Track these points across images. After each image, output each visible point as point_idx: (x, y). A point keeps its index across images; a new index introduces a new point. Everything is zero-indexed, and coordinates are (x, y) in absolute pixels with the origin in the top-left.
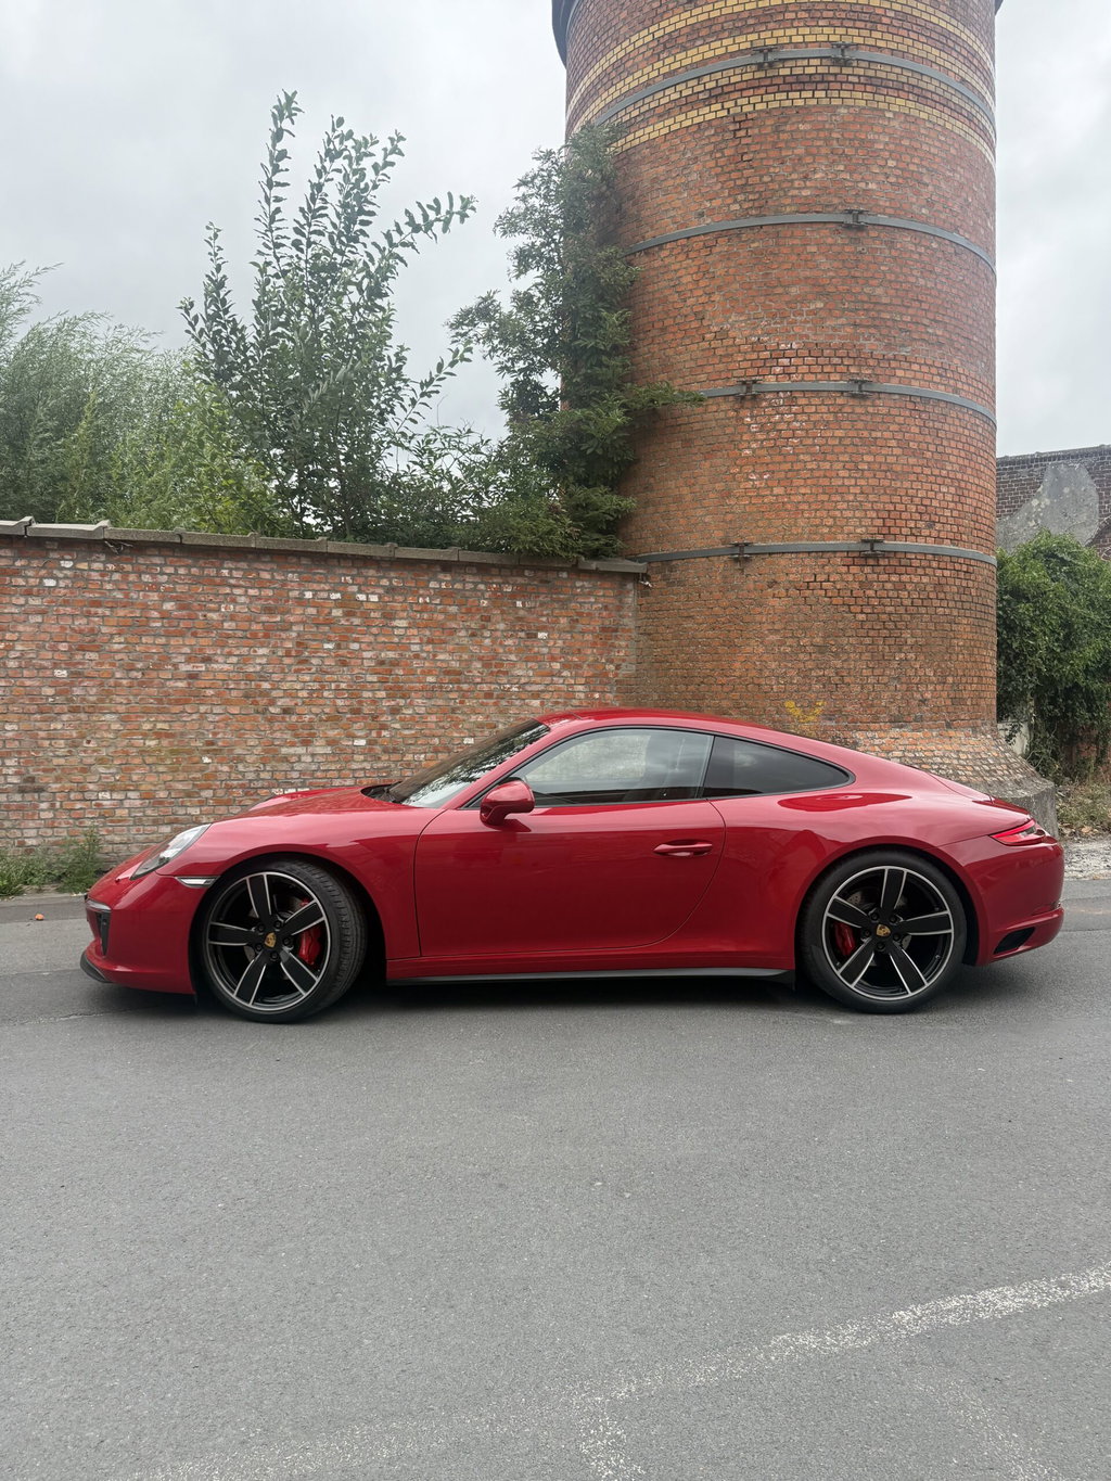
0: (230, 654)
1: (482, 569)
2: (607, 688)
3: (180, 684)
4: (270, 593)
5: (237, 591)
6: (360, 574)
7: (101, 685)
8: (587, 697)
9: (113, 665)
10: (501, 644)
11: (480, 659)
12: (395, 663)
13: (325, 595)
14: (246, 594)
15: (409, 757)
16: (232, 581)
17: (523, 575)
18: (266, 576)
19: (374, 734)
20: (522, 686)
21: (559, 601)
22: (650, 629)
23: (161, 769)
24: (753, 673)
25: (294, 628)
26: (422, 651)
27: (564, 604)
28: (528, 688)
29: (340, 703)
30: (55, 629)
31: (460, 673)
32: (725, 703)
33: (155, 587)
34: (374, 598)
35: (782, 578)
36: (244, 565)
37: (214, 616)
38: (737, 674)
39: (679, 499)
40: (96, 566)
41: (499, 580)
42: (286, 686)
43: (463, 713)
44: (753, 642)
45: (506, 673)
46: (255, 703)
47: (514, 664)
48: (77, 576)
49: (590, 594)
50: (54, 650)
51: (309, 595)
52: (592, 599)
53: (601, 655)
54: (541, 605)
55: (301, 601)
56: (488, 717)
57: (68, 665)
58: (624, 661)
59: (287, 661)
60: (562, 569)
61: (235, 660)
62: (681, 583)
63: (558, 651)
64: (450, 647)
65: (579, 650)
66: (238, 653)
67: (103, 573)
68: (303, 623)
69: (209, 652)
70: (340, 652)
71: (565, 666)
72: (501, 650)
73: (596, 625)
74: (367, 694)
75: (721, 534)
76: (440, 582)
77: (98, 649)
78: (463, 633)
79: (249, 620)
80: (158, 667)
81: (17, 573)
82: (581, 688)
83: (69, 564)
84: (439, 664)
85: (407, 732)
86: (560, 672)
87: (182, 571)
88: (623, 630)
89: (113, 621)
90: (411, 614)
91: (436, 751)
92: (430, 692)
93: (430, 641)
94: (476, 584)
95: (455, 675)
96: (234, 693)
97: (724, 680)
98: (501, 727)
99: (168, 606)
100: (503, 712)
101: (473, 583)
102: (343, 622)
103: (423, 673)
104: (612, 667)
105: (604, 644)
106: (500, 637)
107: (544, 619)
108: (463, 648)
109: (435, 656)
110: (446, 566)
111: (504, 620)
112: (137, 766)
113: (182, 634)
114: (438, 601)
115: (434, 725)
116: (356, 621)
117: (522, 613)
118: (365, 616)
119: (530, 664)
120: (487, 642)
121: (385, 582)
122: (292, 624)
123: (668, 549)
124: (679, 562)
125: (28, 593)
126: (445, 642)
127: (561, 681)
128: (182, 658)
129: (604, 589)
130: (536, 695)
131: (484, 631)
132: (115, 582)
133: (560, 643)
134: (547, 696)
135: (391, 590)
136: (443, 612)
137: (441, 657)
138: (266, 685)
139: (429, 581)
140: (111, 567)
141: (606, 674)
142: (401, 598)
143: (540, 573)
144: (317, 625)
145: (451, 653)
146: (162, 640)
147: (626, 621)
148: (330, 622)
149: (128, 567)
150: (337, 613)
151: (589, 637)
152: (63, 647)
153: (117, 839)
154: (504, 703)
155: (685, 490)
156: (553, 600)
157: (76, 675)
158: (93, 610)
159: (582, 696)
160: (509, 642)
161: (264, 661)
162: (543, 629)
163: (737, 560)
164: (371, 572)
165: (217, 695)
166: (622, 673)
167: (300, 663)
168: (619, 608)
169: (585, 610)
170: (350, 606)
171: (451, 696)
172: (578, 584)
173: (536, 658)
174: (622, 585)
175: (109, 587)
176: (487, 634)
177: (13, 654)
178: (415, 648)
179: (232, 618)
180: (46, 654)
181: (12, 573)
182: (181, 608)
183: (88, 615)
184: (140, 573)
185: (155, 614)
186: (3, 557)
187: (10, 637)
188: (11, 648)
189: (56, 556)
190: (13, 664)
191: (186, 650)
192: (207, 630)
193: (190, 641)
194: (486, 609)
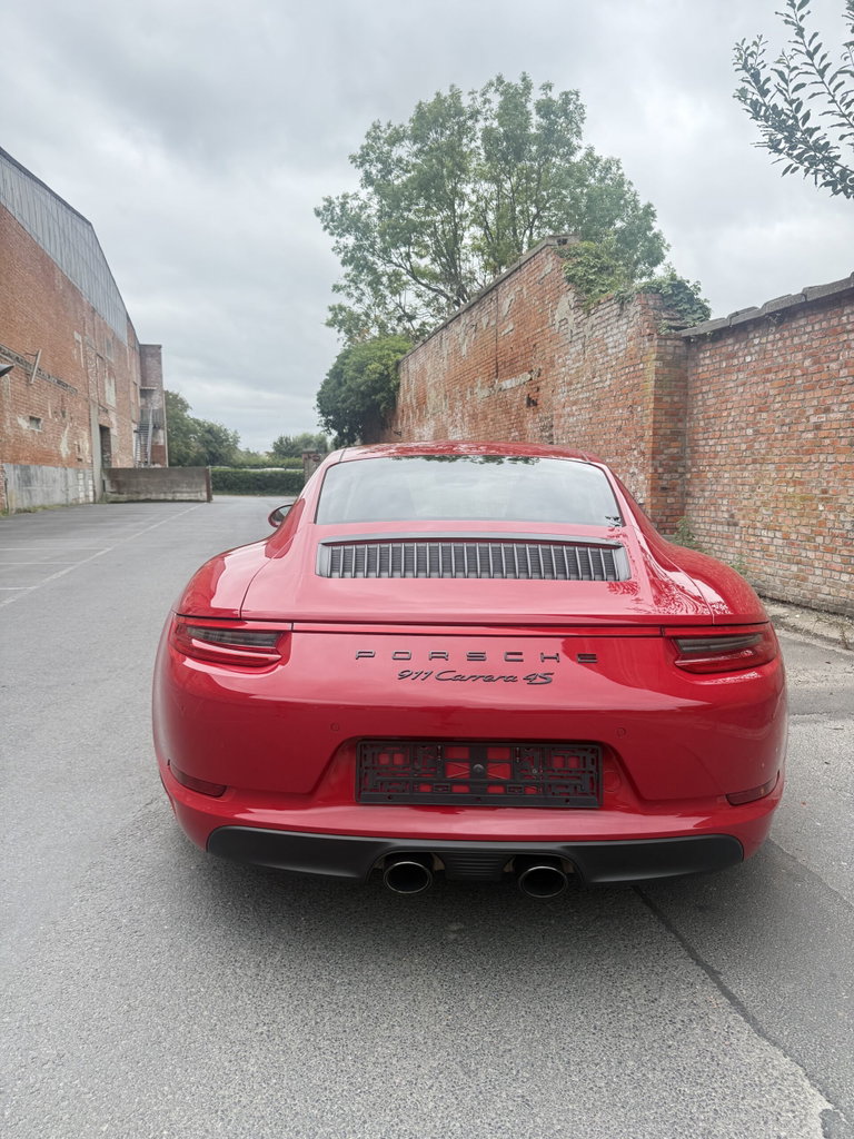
0: (843, 403)
3: (810, 435)
7: (768, 439)
9: (774, 421)
23: (794, 513)
30: (748, 396)
33: (800, 347)
37: (834, 366)
40: (771, 338)
48: (762, 350)
50: (747, 413)
57: (753, 424)
61: (845, 407)
66: (847, 400)
67: (773, 342)
69: (829, 401)
77: (767, 409)
80: (798, 421)
81: (734, 355)
83: (756, 341)
89: (776, 384)
96: (844, 441)
99: (807, 363)
112: (782, 510)
113: (813, 389)
125: (739, 371)
128: (811, 411)
132: (779, 349)
140: (778, 336)
146: (801, 397)
149: (786, 334)
152: (751, 410)
153: (769, 571)
157: (757, 432)
158: (767, 376)
165: (833, 443)
175: (775, 354)
177: (730, 419)
180: (744, 417)
181: (732, 356)
182: (815, 363)
183: (765, 381)
184: (792, 337)
185: (799, 372)
186: (730, 345)
187: (729, 406)
188: (729, 415)
189: (751, 336)
190: (730, 427)
191: (815, 403)
192: (829, 380)
193: (818, 393)
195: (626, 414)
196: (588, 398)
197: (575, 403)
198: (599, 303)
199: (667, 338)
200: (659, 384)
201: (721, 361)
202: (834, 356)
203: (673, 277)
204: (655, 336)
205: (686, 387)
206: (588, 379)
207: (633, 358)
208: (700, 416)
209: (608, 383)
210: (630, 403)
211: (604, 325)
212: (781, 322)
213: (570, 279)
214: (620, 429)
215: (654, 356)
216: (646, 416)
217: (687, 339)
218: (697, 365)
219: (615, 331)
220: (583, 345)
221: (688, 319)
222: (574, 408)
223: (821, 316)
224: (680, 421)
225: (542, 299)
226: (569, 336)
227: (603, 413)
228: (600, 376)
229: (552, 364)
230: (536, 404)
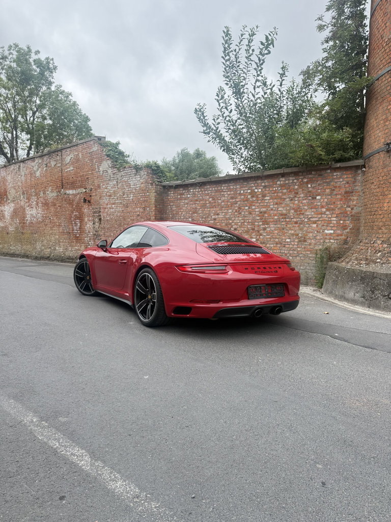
0: (223, 212)
1: (296, 174)
2: (347, 218)
3: (212, 222)
4: (233, 192)
5: (225, 193)
6: (256, 183)
8: (337, 223)
9: (199, 217)
10: (302, 203)
11: (293, 209)
12: (265, 212)
13: (246, 191)
14: (227, 194)
15: (268, 245)
16: (224, 190)
17: (311, 174)
18: (232, 187)
19: (258, 237)
20: (309, 219)
21: (326, 182)
25: (238, 203)
26: (274, 207)
27: (328, 183)
28: (311, 219)
29: (249, 226)
30: (189, 208)
31: (286, 215)
33: (208, 194)
34: (260, 190)
36: (227, 185)
37: (219, 201)
39: (373, 127)
40: (197, 190)
41: (302, 177)
42: (235, 221)
43: (287, 230)
45: (303, 214)
46: (228, 227)
47: (306, 210)
48: (194, 194)
49: (340, 178)
50: (189, 214)
51: (242, 192)
52: (341, 180)
53: (344, 204)
54: (319, 185)
55: (240, 194)
56: (295, 231)
57: (192, 217)
58: (355, 206)
59: (236, 213)
60: (328, 169)
61: (224, 214)
62: (372, 167)
63: (325, 204)
64: (283, 205)
65: (334, 203)
66: (225, 212)
67: (198, 192)
68: (240, 201)
69: (218, 212)
70: (250, 210)
71: (327, 210)
72: (301, 205)
73: (343, 191)
74: (256, 223)
75: (383, 140)
76: (281, 181)
77: (197, 213)
78: (288, 200)
79: (228, 202)
80: (208, 217)
81: (183, 194)
82: (334, 219)
83: (192, 191)
84: (279, 212)
85: (268, 237)
86: (325, 212)
87: (213, 189)
88: (356, 192)
89: (200, 205)
90: (271, 194)
91: (277, 244)
92: (276, 222)
93: (277, 204)
94: (293, 180)
95: (284, 216)
97: (380, 212)
98: (300, 235)
99: (210, 199)
100: (301, 229)
102: (251, 200)
103: (274, 215)
104: (349, 209)
105: (346, 199)
106: (302, 200)
107: (319, 191)
108: (287, 205)
109: (278, 209)
110: (283, 175)
111: (303, 193)
113: (213, 208)
114: (280, 189)
115: (276, 234)
116: (254, 199)
117: (310, 189)
118: (257, 197)
119: (312, 210)
120: (296, 202)
121: (263, 184)
122: (237, 202)
123: (370, 151)
124: (372, 157)
125: (185, 199)
126: (281, 203)
127: (326, 216)
128: (212, 214)
129: (347, 174)
130: (315, 222)
133: (326, 200)
134: (320, 222)
135: (265, 187)
136: (282, 192)
137: (280, 209)
138: (231, 221)
139: (277, 182)
140: (200, 190)
141: (346, 212)
142: (268, 189)
143: (318, 172)
144: (244, 201)
145: (283, 207)
146: (209, 210)
147: (357, 188)
148: (247, 200)
149: (203, 190)
150: (249, 197)
151: (339, 197)
152: (191, 213)
154: (302, 226)
155: (375, 122)
156: (324, 183)
158: (196, 202)
159: (335, 222)
160: (305, 201)
161: (230, 214)
162: (318, 195)
163: (388, 152)
164: (259, 181)
166: (354, 211)
167: (239, 214)
168: (354, 182)
169: (338, 185)
170: (253, 194)
171: (283, 223)
172: (335, 174)
173: (315, 207)
174: (356, 171)
175: (199, 195)
176: (296, 199)
177: (182, 215)
178: (272, 206)
179: (223, 201)
180: (188, 215)
181: (182, 194)
182: (213, 200)
183: (195, 204)
184: (205, 191)
185: (208, 202)
186: (181, 190)
187: (182, 210)
188: (181, 214)
189: (190, 188)
190: (182, 217)
191: (214, 212)
192: (218, 205)
193: (215, 209)
194: (297, 189)
195: (141, 210)
196: (121, 203)
197: (114, 204)
198: (125, 168)
199: (157, 185)
200: (156, 201)
201: (178, 196)
202: (219, 198)
203: (155, 164)
204: (154, 184)
205: (163, 203)
206: (120, 195)
207: (143, 191)
208: (170, 213)
209: (132, 198)
210: (143, 206)
211: (127, 176)
212: (201, 186)
213: (108, 156)
214: (139, 215)
215: (154, 191)
216: (152, 212)
217: (164, 187)
218: (168, 196)
219: (134, 179)
220: (117, 182)
221: (162, 179)
222: (113, 206)
223: (215, 186)
224: (162, 214)
225: (91, 160)
226: (109, 177)
227: (129, 209)
228: (127, 195)
229: (99, 187)
230: (89, 202)
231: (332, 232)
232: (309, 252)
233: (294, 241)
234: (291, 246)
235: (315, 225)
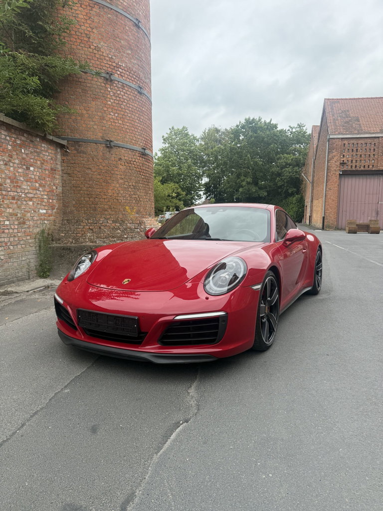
1: (8, 128)
2: (53, 197)
8: (47, 201)
10: (17, 171)
11: (10, 178)
17: (24, 136)
20: (26, 194)
21: (37, 152)
22: (69, 171)
24: (115, 195)
27: (38, 154)
28: (28, 195)
32: (106, 207)
35: (123, 158)
38: (110, 195)
39: (82, 115)
41: (15, 136)
43: (4, 207)
44: (115, 182)
45: (20, 187)
47: (22, 182)
49: (47, 151)
52: (47, 154)
53: (51, 181)
56: (14, 210)
58: (58, 185)
60: (37, 136)
62: (84, 153)
63: (37, 178)
65: (44, 178)
71: (40, 185)
72: (17, 174)
73: (49, 167)
75: (101, 135)
78: (2, 163)
82: (45, 197)
86: (39, 188)
88: (57, 171)
97: (105, 197)
98: (19, 215)
100: (19, 207)
101: (5, 135)
104: (55, 188)
105: (52, 176)
106: (16, 167)
107: (32, 160)
111: (17, 158)
117: (24, 156)
119: (28, 183)
120: (12, 169)
123: (77, 136)
124: (83, 143)
127: (39, 193)
129: (52, 150)
130: (31, 199)
131: (10, 163)
133: (38, 173)
134: (34, 200)
141: (53, 191)
143: (30, 136)
147: (58, 166)
151: (47, 172)
154: (19, 202)
155: (85, 112)
156: (35, 151)
160: (20, 170)
162: (32, 165)
163: (108, 147)
166: (58, 191)
168: (56, 160)
169: (45, 159)
172: (43, 145)
173: (30, 180)
174: (56, 149)
176: (12, 164)
194: (10, 151)
231: (45, 211)
232: (29, 237)
233: (14, 224)
234: (11, 231)
235: (31, 203)
